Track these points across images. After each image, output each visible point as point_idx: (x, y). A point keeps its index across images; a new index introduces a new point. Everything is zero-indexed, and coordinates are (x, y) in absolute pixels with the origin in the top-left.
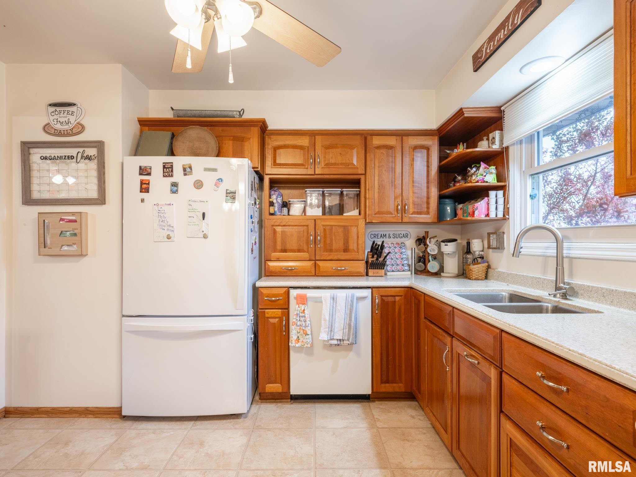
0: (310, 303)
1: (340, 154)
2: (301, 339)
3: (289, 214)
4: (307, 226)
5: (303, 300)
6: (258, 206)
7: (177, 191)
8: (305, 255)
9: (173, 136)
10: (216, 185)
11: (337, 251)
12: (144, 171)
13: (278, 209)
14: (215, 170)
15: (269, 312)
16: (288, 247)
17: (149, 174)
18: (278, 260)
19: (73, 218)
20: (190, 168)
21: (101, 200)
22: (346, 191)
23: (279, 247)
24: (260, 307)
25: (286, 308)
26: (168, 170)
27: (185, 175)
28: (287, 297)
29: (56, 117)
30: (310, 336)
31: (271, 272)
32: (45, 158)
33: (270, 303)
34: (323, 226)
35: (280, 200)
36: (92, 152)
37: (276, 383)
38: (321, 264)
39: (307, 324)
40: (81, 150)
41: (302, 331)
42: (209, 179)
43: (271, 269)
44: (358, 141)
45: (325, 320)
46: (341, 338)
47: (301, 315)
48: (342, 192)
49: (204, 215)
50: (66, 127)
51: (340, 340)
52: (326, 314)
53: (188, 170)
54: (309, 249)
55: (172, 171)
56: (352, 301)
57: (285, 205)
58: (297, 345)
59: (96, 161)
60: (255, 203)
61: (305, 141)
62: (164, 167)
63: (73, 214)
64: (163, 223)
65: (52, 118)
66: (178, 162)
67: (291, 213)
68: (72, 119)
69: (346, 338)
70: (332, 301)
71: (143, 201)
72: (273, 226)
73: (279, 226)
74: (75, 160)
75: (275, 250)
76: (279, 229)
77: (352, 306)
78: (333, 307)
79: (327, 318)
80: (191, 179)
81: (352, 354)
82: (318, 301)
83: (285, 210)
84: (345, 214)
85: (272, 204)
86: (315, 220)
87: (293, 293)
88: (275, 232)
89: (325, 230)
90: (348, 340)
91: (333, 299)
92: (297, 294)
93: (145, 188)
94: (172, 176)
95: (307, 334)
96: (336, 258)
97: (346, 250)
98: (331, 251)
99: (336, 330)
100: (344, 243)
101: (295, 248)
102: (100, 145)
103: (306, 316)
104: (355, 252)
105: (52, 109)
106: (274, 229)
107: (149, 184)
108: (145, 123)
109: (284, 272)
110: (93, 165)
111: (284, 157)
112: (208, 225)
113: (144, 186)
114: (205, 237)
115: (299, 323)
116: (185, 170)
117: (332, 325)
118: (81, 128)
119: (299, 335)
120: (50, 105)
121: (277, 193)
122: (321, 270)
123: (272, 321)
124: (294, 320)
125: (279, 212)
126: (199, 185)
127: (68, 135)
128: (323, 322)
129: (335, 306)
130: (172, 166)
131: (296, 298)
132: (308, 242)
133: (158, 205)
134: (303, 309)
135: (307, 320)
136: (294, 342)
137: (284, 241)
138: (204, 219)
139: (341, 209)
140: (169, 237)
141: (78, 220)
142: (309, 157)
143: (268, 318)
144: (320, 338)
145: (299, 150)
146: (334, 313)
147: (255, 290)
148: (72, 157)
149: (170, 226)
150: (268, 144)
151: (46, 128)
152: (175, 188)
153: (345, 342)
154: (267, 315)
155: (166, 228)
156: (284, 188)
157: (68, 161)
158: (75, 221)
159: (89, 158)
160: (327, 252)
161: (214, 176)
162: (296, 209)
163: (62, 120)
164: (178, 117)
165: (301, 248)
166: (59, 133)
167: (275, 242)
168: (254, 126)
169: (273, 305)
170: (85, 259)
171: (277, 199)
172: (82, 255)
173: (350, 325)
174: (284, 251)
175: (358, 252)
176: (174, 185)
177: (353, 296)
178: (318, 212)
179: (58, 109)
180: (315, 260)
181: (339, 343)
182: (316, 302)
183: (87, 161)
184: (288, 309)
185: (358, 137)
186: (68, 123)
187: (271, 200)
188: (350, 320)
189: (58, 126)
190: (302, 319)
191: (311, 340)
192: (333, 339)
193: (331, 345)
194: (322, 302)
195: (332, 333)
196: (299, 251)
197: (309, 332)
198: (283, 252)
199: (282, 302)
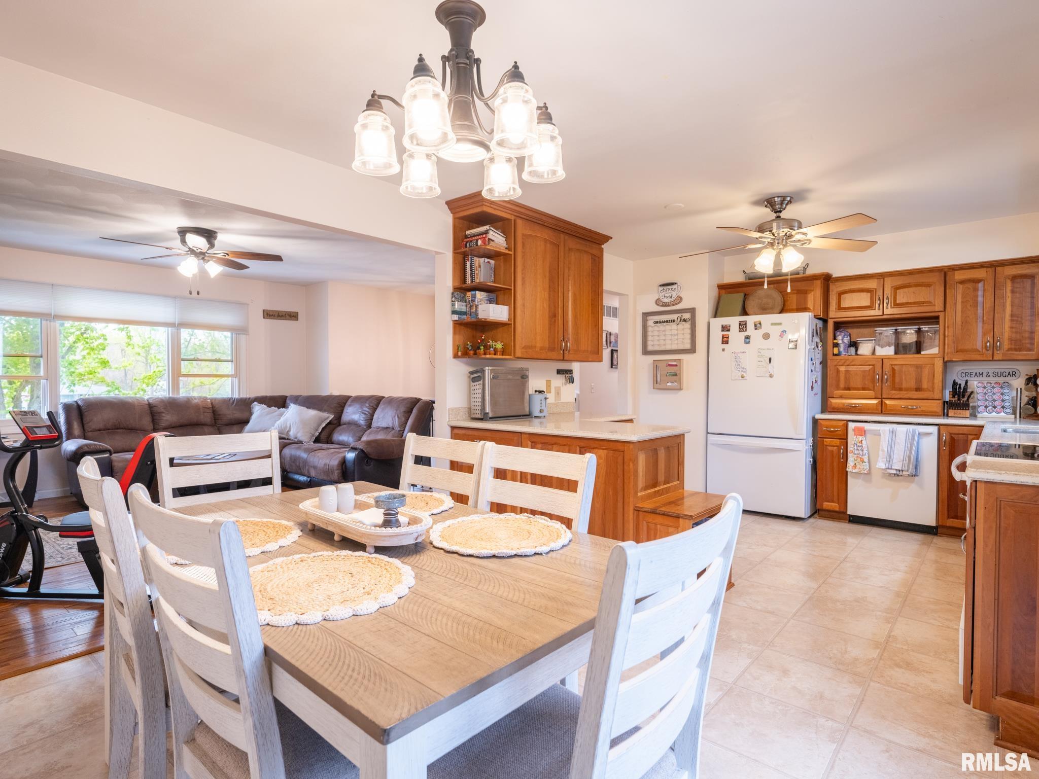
0: (868, 436)
1: (914, 293)
2: (858, 466)
3: (857, 354)
4: (874, 365)
5: (862, 432)
6: (820, 349)
7: (749, 342)
8: (871, 393)
9: (746, 296)
10: (781, 336)
11: (907, 390)
12: (725, 328)
13: (844, 349)
14: (780, 324)
15: (828, 441)
16: (852, 385)
17: (729, 330)
18: (841, 397)
19: (675, 363)
20: (760, 324)
21: (692, 350)
22: (925, 328)
23: (842, 385)
24: (819, 436)
25: (845, 439)
26: (743, 326)
27: (756, 329)
28: (845, 428)
29: (663, 293)
30: (867, 464)
31: (834, 408)
32: (657, 322)
33: (828, 433)
34: (892, 365)
35: (846, 340)
36: (687, 316)
37: (833, 502)
38: (888, 402)
39: (864, 453)
40: (680, 315)
41: (859, 459)
42: (775, 332)
43: (833, 405)
44: (937, 279)
45: (883, 451)
46: (900, 469)
47: (858, 444)
48: (919, 329)
49: (770, 359)
50: (670, 300)
51: (899, 470)
52: (884, 445)
53: (758, 325)
54: (875, 388)
55: (746, 327)
56: (913, 436)
57: (854, 345)
58: (854, 471)
59: (690, 322)
60: (818, 347)
61: (872, 284)
62: (740, 324)
63: (675, 360)
64: (739, 366)
65: (661, 294)
66: (751, 320)
67: (859, 352)
68: (674, 294)
69: (906, 469)
70: (891, 434)
71: (723, 350)
72: (836, 365)
73: (842, 365)
74: (675, 323)
75: (838, 388)
76: (842, 369)
77: (913, 439)
78: (892, 440)
79: (886, 450)
80: (760, 332)
81: (913, 487)
82: (877, 434)
83: (853, 350)
84: (922, 353)
85: (836, 345)
86: (882, 360)
87: (852, 425)
88: (838, 371)
89: (893, 370)
90: (908, 471)
91: (893, 432)
92: (855, 427)
93: (725, 341)
94: (746, 331)
95: (863, 461)
96: (906, 396)
97: (918, 389)
98: (901, 389)
99: (895, 461)
100: (916, 382)
101: (860, 386)
102: (692, 311)
103: (864, 446)
104: (930, 391)
105: (661, 288)
106: (838, 369)
107: (728, 337)
108: (723, 288)
109: (847, 409)
110: (687, 326)
111: (849, 301)
112: (773, 367)
113: (725, 339)
114: (771, 376)
115: (856, 452)
116: (755, 325)
117: (890, 456)
118: (680, 299)
119: (856, 462)
120: (660, 286)
121: (843, 334)
122: (888, 408)
123: (830, 448)
124: (852, 449)
125: (845, 352)
126: (766, 336)
127: (672, 305)
128: (880, 453)
129: (894, 439)
130: (746, 323)
131: (855, 430)
132: (873, 380)
133: (735, 353)
134: (860, 440)
135: (864, 450)
136: (850, 467)
137: (847, 380)
138: (770, 362)
139: (918, 347)
140: (743, 377)
141: (678, 365)
142: (877, 299)
143: (826, 446)
144: (877, 466)
145: (865, 293)
146: (893, 446)
147: (815, 422)
148: (674, 321)
149: (743, 368)
150: (833, 291)
151: (658, 302)
152: (748, 340)
153: (904, 473)
154: (825, 443)
155: (740, 370)
156: (852, 327)
157: (671, 323)
158: (676, 365)
159: (685, 320)
160: (895, 390)
161: (780, 329)
162: (865, 349)
163: (667, 295)
164: (750, 279)
165: (866, 386)
166: (666, 305)
167: (838, 381)
168: (817, 279)
169: (832, 435)
170: (681, 392)
171: (842, 340)
172: (680, 389)
173: (910, 457)
174: (849, 389)
175: (933, 391)
176: (748, 337)
177: (914, 431)
178: (890, 351)
179: (665, 288)
180: (882, 399)
181: (898, 472)
182: (875, 435)
183: (684, 323)
184: (846, 439)
185: (937, 274)
186: (671, 297)
187: (835, 341)
188: (911, 452)
189: (665, 300)
190: (860, 448)
191: (868, 467)
192: (891, 469)
193: (890, 474)
194: (880, 435)
195: (891, 463)
196: (864, 389)
197: (866, 460)
198: (847, 390)
199: (840, 433)
